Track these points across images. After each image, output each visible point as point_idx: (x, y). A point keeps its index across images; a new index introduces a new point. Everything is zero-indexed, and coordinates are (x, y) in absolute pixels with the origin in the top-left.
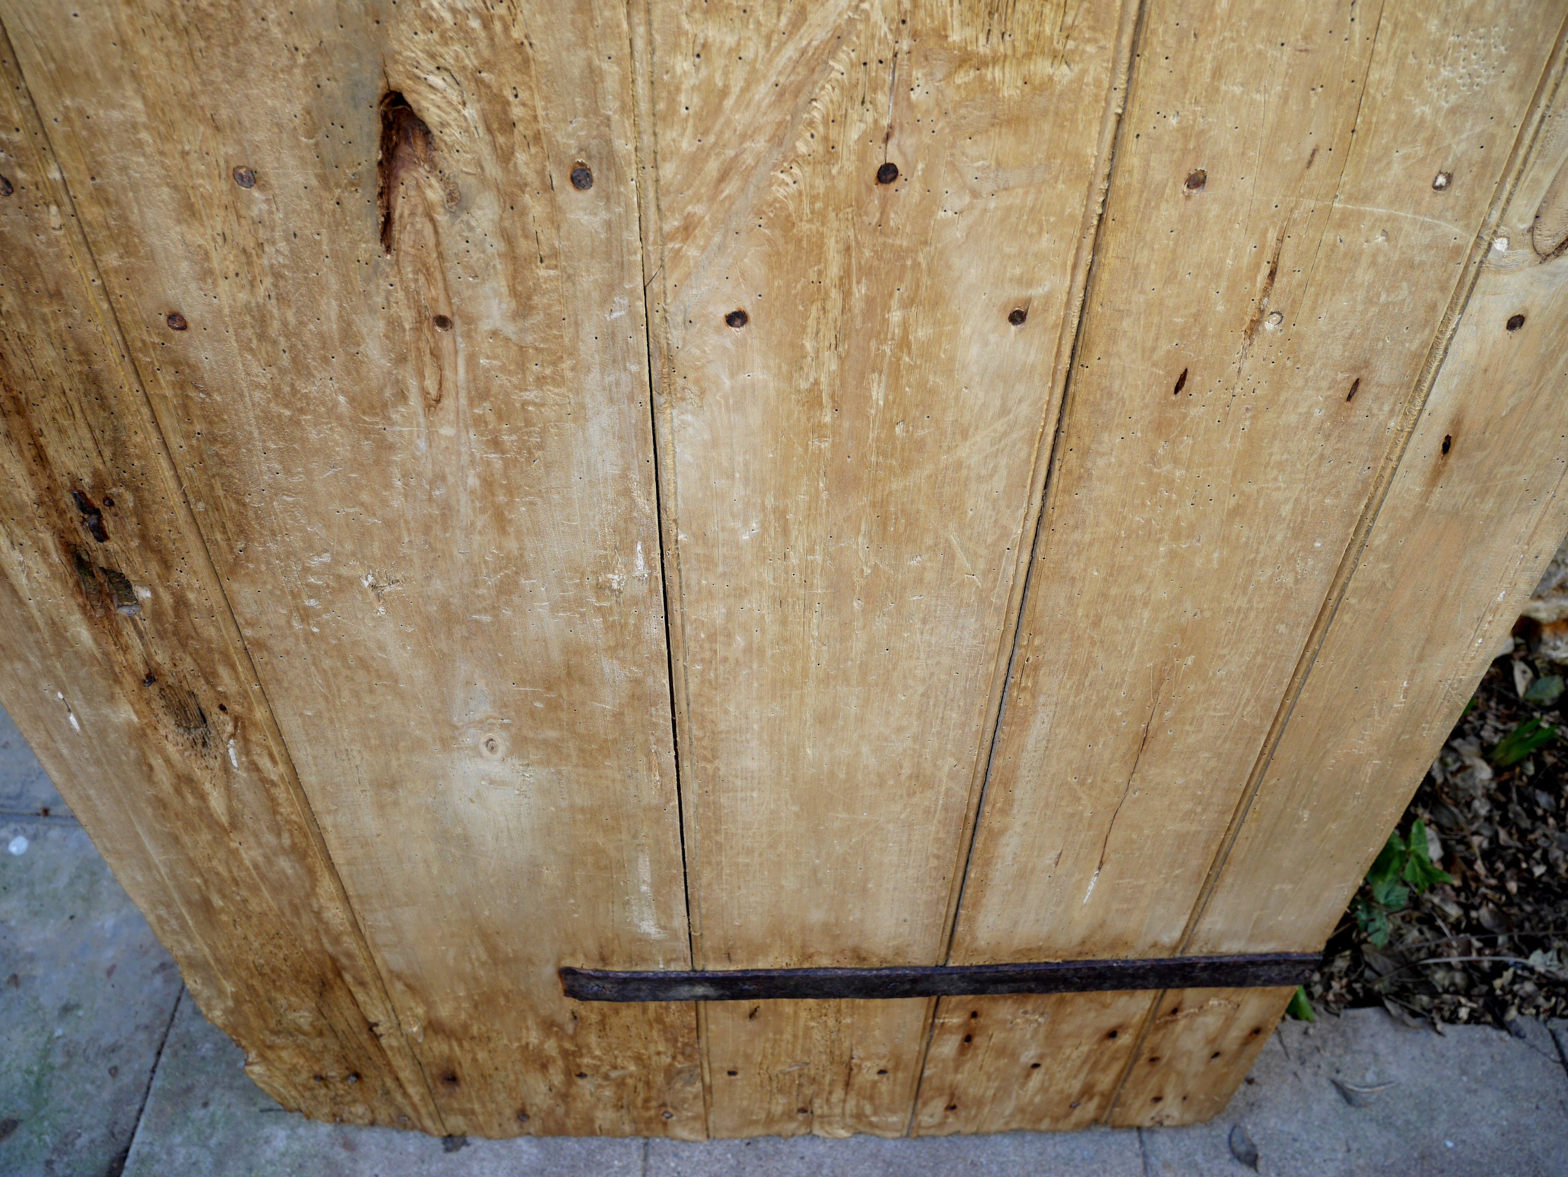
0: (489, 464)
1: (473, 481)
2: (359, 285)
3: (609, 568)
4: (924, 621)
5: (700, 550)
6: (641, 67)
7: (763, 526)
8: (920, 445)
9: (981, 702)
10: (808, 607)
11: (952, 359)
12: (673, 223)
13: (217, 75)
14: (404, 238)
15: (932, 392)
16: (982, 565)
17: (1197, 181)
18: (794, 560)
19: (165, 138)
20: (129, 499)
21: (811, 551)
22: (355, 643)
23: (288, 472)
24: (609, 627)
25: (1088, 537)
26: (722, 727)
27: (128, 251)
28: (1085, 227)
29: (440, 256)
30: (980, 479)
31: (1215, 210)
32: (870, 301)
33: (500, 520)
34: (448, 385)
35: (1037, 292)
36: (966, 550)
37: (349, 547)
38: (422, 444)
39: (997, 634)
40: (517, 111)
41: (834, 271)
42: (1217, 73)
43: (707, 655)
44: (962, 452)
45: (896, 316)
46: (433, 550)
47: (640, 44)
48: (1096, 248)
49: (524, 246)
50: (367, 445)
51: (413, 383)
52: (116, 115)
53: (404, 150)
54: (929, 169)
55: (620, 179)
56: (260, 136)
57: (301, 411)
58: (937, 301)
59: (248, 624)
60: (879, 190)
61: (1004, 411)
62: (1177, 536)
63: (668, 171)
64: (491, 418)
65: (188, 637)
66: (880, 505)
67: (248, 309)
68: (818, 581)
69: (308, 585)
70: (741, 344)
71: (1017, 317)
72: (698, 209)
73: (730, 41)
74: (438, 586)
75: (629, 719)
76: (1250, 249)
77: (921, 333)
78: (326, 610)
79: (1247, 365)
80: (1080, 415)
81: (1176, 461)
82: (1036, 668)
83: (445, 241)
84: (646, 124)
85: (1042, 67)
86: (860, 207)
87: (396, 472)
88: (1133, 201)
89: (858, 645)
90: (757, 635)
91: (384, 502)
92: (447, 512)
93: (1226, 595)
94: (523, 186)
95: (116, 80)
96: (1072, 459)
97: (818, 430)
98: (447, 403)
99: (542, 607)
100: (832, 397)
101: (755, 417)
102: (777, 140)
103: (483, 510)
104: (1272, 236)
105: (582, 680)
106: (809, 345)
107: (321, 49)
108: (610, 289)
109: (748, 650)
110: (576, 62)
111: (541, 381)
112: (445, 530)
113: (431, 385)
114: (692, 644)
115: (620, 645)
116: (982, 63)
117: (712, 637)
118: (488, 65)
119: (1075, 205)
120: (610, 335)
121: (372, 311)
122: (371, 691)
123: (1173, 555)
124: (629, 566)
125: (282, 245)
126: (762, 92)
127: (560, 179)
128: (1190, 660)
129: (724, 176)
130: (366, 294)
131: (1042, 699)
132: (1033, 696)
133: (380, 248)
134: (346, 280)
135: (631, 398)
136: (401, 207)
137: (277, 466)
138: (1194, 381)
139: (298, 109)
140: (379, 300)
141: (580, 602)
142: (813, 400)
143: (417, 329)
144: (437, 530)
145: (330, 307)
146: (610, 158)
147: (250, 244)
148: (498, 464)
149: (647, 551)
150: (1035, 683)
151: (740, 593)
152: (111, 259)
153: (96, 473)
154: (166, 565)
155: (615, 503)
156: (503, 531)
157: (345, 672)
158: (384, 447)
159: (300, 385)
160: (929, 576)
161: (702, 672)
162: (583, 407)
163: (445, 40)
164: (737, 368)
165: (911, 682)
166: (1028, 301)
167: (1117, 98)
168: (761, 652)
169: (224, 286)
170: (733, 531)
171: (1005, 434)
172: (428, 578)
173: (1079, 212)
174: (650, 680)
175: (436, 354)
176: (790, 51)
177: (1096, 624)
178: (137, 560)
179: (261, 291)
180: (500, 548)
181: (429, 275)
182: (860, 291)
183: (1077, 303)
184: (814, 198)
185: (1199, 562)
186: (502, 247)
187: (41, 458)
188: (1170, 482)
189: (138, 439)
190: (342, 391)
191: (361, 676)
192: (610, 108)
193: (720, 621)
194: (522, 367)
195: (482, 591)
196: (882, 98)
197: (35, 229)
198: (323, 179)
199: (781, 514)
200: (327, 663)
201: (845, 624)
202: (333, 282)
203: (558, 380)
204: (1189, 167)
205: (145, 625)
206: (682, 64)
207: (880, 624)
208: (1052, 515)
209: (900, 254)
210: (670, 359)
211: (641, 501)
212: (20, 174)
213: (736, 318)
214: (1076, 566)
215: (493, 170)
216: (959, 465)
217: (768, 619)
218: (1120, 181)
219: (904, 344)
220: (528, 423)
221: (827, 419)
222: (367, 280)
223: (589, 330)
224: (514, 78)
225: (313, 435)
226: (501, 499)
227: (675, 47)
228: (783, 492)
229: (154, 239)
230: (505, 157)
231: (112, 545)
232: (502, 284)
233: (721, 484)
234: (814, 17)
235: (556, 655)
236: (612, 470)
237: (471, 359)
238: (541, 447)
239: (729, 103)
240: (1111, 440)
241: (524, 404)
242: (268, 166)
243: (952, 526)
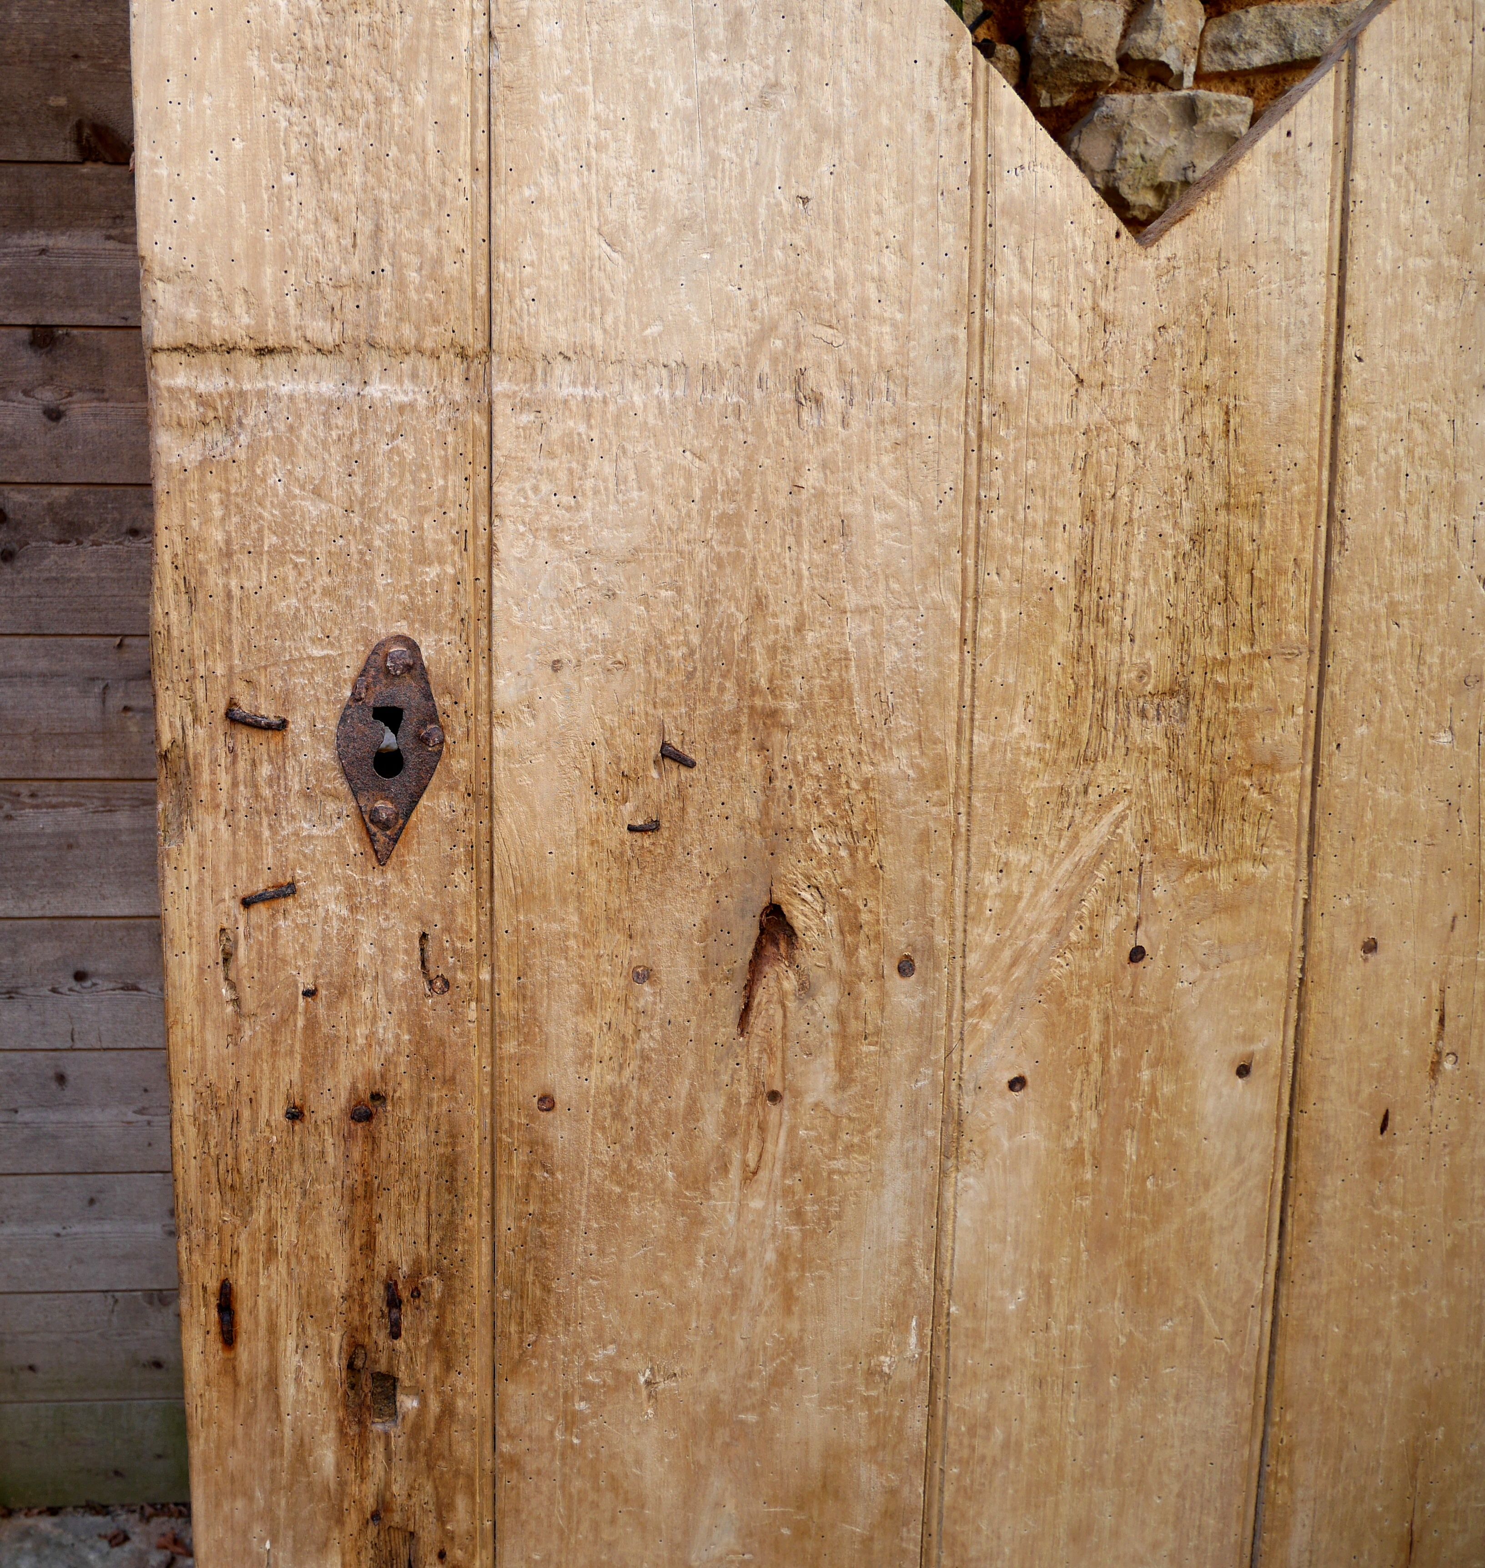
0: (788, 1236)
1: (770, 1256)
2: (711, 1065)
3: (881, 1349)
4: (1178, 1399)
5: (968, 1324)
6: (960, 881)
7: (1029, 1295)
8: (1168, 1199)
9: (1238, 1501)
10: (1066, 1387)
11: (1192, 1112)
12: (973, 1002)
13: (643, 895)
14: (757, 1023)
15: (1177, 1145)
16: (1229, 1327)
17: (1370, 947)
18: (1055, 1332)
19: (586, 944)
20: (437, 1288)
21: (1071, 1320)
22: (613, 1456)
23: (602, 1252)
24: (874, 1421)
25: (1325, 1289)
26: (973, 1553)
27: (528, 1039)
28: (1290, 989)
29: (785, 1037)
30: (1222, 1230)
31: (1387, 969)
32: (1124, 1063)
33: (788, 1299)
34: (767, 1157)
35: (1258, 1047)
36: (1214, 1311)
37: (637, 1335)
38: (731, 1219)
39: (1248, 1409)
40: (865, 917)
41: (1096, 1037)
42: (1372, 864)
43: (965, 1453)
44: (1205, 1204)
45: (1146, 1075)
46: (716, 1335)
47: (960, 864)
48: (1300, 1007)
49: (855, 1026)
50: (681, 1221)
51: (736, 1156)
52: (555, 927)
53: (770, 950)
54: (1169, 950)
55: (937, 967)
56: (662, 942)
57: (632, 1188)
58: (1178, 1061)
59: (511, 1436)
60: (1130, 968)
61: (1239, 1160)
62: (1405, 1282)
63: (973, 960)
64: (799, 1187)
65: (441, 1456)
66: (1133, 1264)
67: (611, 1090)
68: (1077, 1354)
69: (585, 1384)
70: (1019, 1106)
71: (1243, 1071)
72: (993, 990)
73: (1025, 859)
74: (713, 1379)
75: (877, 1546)
76: (1420, 999)
77: (1167, 1089)
78: (595, 1415)
79: (1437, 1103)
80: (1305, 1160)
81: (1392, 1201)
82: (1291, 1451)
83: (791, 1024)
84: (959, 925)
85: (1246, 868)
86: (1116, 981)
87: (702, 1248)
88: (1325, 965)
89: (1114, 1434)
90: (1015, 1424)
91: (683, 1283)
92: (740, 1288)
93: (1461, 1349)
94: (859, 977)
95: (564, 901)
96: (1302, 1203)
97: (1080, 1188)
98: (763, 1175)
99: (810, 1401)
100: (1093, 1154)
101: (1027, 1177)
102: (1056, 932)
103: (773, 1288)
104: (1435, 987)
105: (836, 1494)
106: (1074, 1106)
107: (727, 874)
108: (918, 1060)
109: (1006, 1445)
110: (913, 879)
111: (849, 1149)
112: (733, 1312)
113: (752, 1158)
114: (952, 1440)
115: (881, 1445)
116: (1203, 868)
117: (972, 1431)
118: (849, 883)
119: (1280, 973)
120: (913, 1103)
121: (718, 1088)
122: (613, 1521)
123: (1404, 1304)
124: (902, 1345)
125: (657, 1032)
126: (1046, 896)
127: (890, 969)
128: (1440, 1433)
129: (1014, 963)
130: (716, 1073)
131: (1300, 1493)
132: (1291, 1490)
133: (734, 1030)
134: (702, 1061)
135: (924, 1163)
136: (761, 995)
137: (593, 1247)
138: (1396, 1120)
139: (698, 920)
140: (726, 1078)
141: (849, 1391)
142: (1076, 1159)
143: (751, 1104)
144: (725, 1313)
145: (682, 1086)
146: (931, 950)
147: (629, 1031)
148: (796, 1236)
149: (921, 1327)
150: (1292, 1472)
151: (1003, 1373)
152: (510, 1047)
153: (417, 1261)
154: (448, 1366)
155: (898, 1273)
156: (788, 1311)
157: (592, 1496)
158: (697, 1221)
159: (637, 1161)
160: (1181, 1343)
161: (959, 1477)
162: (882, 1173)
163: (820, 866)
164: (1016, 1129)
165: (1166, 1478)
166: (1252, 1055)
167: (1302, 887)
168: (1019, 1444)
169: (597, 1068)
170: (1001, 1299)
171: (1241, 1183)
172: (704, 1371)
173: (1284, 977)
174: (906, 1490)
175: (762, 1128)
176: (1067, 865)
177: (1343, 1391)
178: (421, 1359)
179: (627, 1073)
180: (781, 1331)
181: (771, 1054)
182: (1116, 1054)
183: (1290, 1054)
184: (1081, 977)
185: (1430, 1311)
186: (835, 1027)
187: (369, 1247)
188: (1390, 1224)
189: (469, 1222)
190: (673, 1167)
191: (607, 1500)
192: (935, 911)
193: (981, 1409)
194: (834, 1137)
195: (755, 1384)
196: (1132, 897)
197: (454, 1023)
198: (704, 975)
199: (1045, 1278)
200: (577, 1484)
201: (1102, 1407)
202: (691, 1063)
203: (864, 1148)
204: (1363, 937)
205: (399, 1443)
206: (989, 878)
207: (1135, 1405)
208: (1291, 1265)
209: (1149, 1020)
210: (960, 1123)
211: (921, 1270)
212: (460, 975)
213: (1017, 1084)
214: (1317, 1322)
215: (839, 963)
216: (1203, 1218)
217: (1027, 1404)
218: (1313, 950)
219: (1153, 1100)
220: (831, 1192)
221: (1088, 1176)
222: (719, 1060)
223: (897, 1099)
224: (864, 892)
225: (635, 1212)
226: (793, 1274)
227: (985, 867)
228: (1048, 1254)
229: (552, 1029)
230: (850, 953)
231: (400, 1344)
232: (829, 1060)
233: (994, 1248)
234: (1085, 840)
235: (815, 1463)
236: (899, 1238)
237: (792, 1131)
238: (839, 1216)
239: (1022, 904)
240: (1333, 1183)
241: (831, 1172)
242: (663, 966)
243: (1200, 1284)
